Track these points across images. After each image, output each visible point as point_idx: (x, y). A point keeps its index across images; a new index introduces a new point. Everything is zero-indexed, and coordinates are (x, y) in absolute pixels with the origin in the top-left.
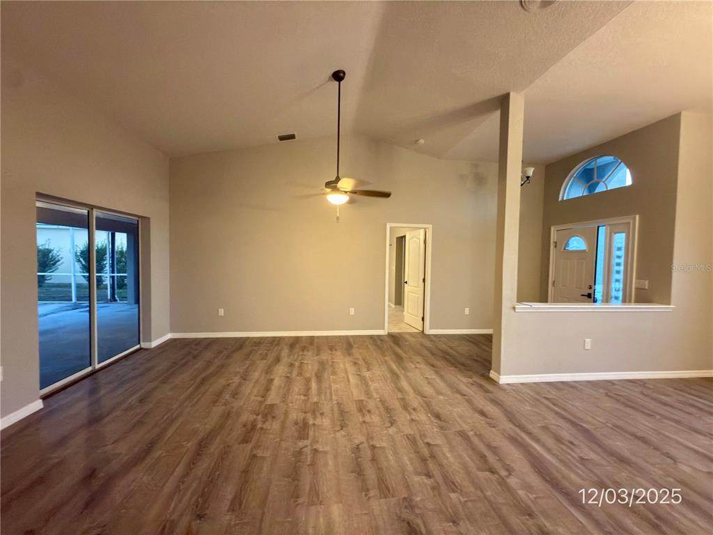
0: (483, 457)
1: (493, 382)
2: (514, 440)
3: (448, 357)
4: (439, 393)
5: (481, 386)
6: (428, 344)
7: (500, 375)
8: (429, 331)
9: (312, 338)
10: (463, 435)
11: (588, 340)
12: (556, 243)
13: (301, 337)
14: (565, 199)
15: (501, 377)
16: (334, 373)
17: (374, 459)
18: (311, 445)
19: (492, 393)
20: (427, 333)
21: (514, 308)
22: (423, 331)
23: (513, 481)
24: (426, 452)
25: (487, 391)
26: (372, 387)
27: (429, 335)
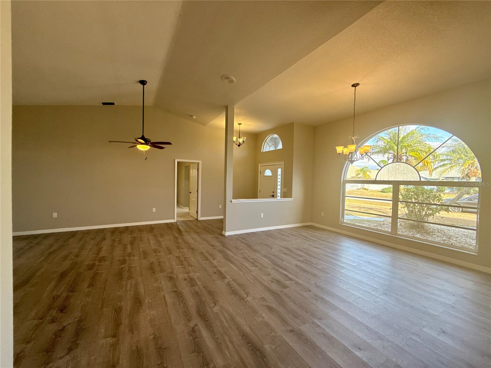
0: (207, 258)
1: (223, 236)
2: (221, 252)
3: (206, 228)
4: (196, 241)
5: (217, 237)
6: (199, 224)
7: (226, 232)
8: (200, 218)
9: (127, 227)
10: (202, 253)
11: (262, 214)
12: (260, 172)
13: (120, 227)
14: (264, 151)
15: (226, 233)
16: (141, 240)
17: (159, 265)
18: (128, 265)
19: (220, 239)
20: (199, 220)
21: (231, 201)
22: (197, 219)
23: (214, 262)
24: (183, 259)
25: (219, 239)
26: (163, 244)
27: (200, 220)
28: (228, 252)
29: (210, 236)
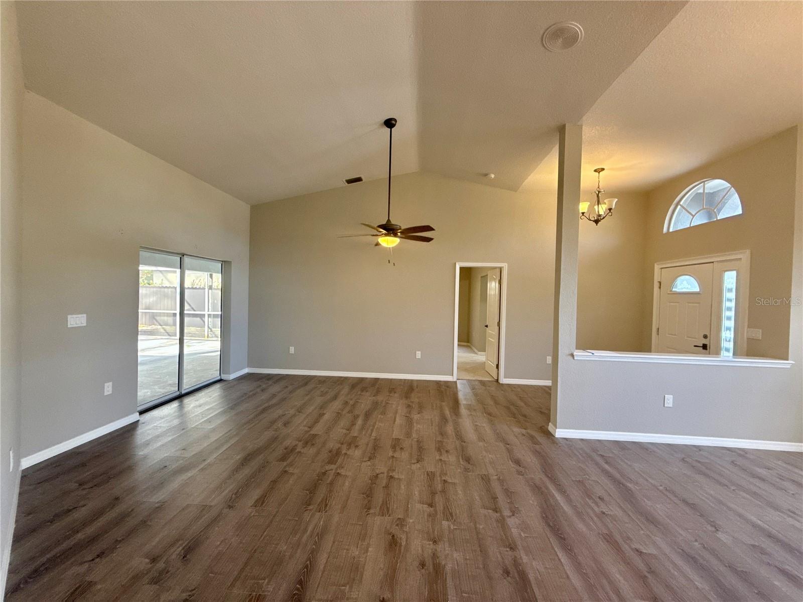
0: (495, 499)
4: (481, 440)
6: (499, 394)
8: (504, 380)
10: (486, 479)
11: (669, 397)
12: (660, 283)
13: (367, 378)
14: (671, 230)
15: (557, 430)
17: (387, 487)
18: (337, 469)
19: (540, 444)
21: (572, 355)
22: (498, 380)
23: (512, 522)
27: (502, 384)
28: (558, 497)
29: (516, 430)
